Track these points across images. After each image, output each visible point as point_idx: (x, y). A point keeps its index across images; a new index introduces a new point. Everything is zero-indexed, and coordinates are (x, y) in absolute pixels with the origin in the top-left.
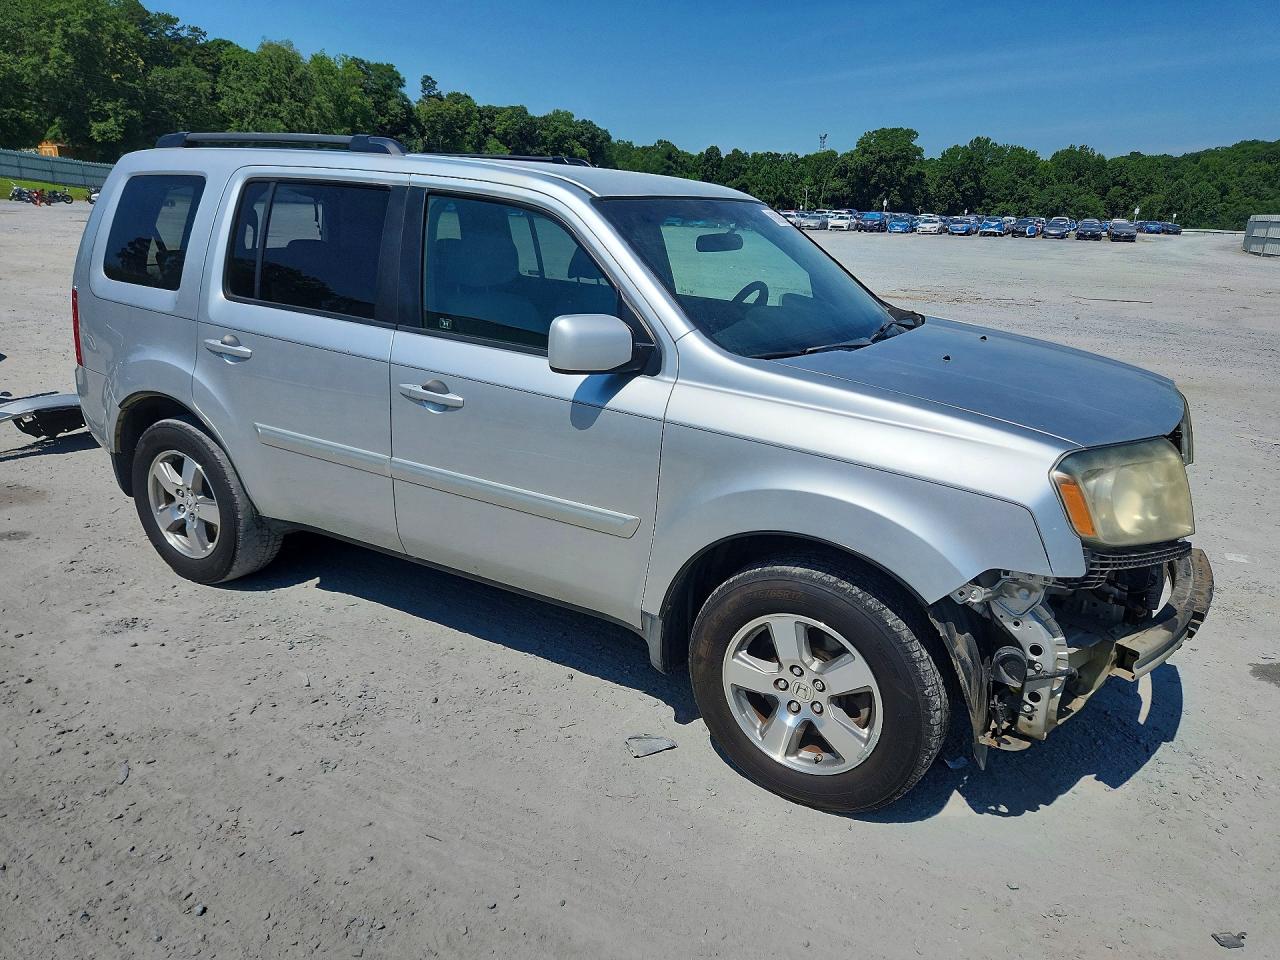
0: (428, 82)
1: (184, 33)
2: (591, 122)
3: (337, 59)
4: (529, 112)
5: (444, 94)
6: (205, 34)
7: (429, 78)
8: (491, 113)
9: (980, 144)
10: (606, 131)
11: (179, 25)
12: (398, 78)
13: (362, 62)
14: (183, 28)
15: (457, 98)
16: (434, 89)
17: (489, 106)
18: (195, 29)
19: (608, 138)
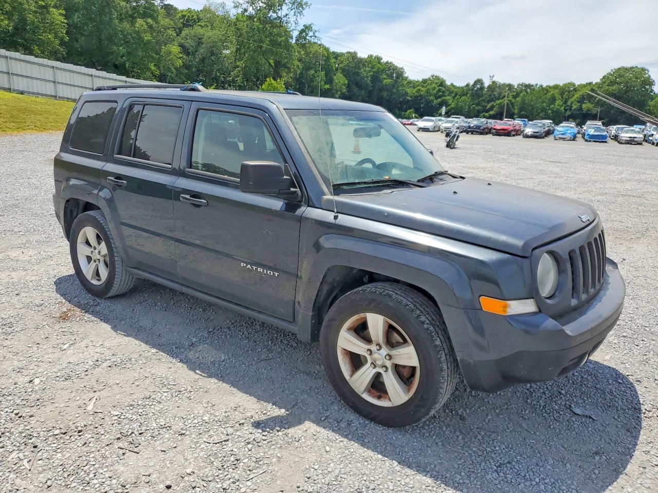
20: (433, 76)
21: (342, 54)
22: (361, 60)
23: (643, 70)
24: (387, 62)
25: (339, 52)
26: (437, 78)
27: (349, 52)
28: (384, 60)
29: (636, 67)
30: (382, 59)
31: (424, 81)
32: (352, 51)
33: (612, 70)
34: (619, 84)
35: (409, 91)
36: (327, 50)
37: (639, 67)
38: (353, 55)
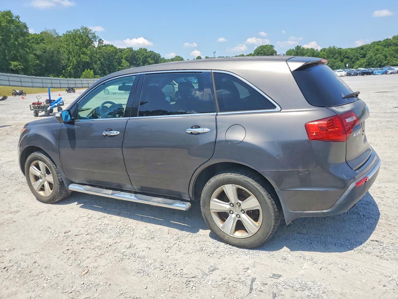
0: (100, 41)
2: (152, 51)
4: (133, 49)
5: (106, 45)
8: (121, 51)
10: (159, 54)
15: (110, 46)
16: (102, 43)
17: (119, 48)
19: (160, 56)
20: (176, 56)
21: (124, 50)
22: (135, 51)
23: (272, 46)
25: (122, 48)
27: (128, 48)
28: (148, 50)
29: (269, 45)
30: (147, 50)
32: (130, 47)
33: (257, 47)
36: (115, 48)
37: (270, 45)
38: (131, 49)
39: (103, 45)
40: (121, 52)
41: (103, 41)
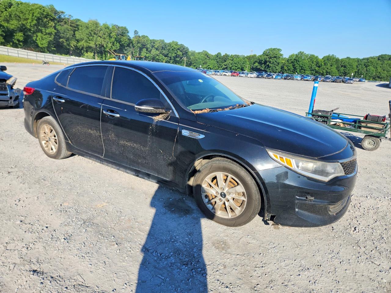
0: (136, 32)
1: (67, 17)
2: (183, 45)
3: (110, 25)
5: (140, 35)
6: (72, 17)
7: (136, 31)
9: (301, 53)
10: (187, 47)
11: (65, 14)
12: (127, 31)
13: (117, 26)
14: (66, 15)
15: (144, 37)
18: (70, 15)
19: (188, 49)
20: (204, 51)
21: (158, 41)
22: (166, 44)
23: (279, 50)
24: (181, 45)
25: (156, 39)
26: (206, 51)
27: (160, 40)
29: (277, 48)
30: (178, 43)
31: (199, 53)
32: (162, 39)
33: (266, 50)
34: (267, 55)
35: (191, 57)
38: (163, 41)
39: (138, 35)
40: (154, 43)
41: (138, 32)
